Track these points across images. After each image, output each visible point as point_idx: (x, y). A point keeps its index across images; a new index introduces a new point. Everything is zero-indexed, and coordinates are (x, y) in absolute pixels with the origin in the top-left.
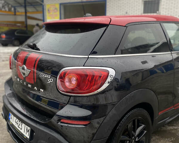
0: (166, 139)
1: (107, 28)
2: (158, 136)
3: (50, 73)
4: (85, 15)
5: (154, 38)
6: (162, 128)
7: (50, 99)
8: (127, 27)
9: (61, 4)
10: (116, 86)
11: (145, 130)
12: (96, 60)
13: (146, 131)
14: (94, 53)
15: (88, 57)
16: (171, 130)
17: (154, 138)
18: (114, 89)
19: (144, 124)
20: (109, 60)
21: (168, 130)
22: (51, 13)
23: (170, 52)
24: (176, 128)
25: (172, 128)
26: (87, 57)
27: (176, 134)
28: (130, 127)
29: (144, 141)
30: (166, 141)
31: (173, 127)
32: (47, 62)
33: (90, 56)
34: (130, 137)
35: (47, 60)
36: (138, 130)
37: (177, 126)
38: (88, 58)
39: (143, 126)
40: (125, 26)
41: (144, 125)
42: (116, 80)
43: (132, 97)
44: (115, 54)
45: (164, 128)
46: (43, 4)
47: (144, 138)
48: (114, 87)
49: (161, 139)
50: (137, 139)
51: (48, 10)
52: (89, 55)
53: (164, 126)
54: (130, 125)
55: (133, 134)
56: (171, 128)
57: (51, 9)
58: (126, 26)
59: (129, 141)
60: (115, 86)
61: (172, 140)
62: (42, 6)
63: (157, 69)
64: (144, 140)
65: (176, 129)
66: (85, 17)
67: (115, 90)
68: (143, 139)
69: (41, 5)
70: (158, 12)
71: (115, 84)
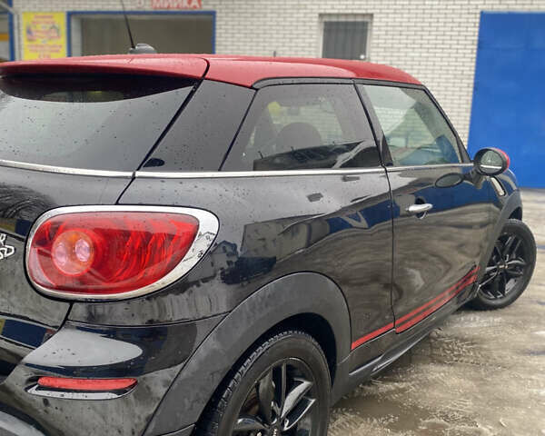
0: (375, 421)
1: (196, 88)
2: (354, 412)
3: (14, 228)
4: (134, 47)
5: (340, 132)
6: (366, 387)
7: (9, 315)
8: (257, 90)
9: (70, 15)
10: (226, 267)
11: (312, 398)
12: (157, 186)
13: (313, 401)
14: (153, 162)
15: (134, 174)
16: (390, 392)
17: (340, 420)
18: (219, 277)
19: (307, 379)
20: (200, 185)
21: (382, 394)
22: (39, 41)
23: (383, 170)
24: (402, 386)
25: (393, 388)
26: (130, 174)
27: (401, 405)
28: (264, 390)
29: (308, 432)
30: (375, 426)
31: (396, 384)
32: (4, 192)
33: (138, 174)
34: (265, 421)
35: (5, 187)
36: (288, 397)
37: (406, 381)
38: (133, 178)
39: (305, 384)
40: (251, 87)
41: (309, 381)
42: (224, 248)
43: (269, 296)
44: (219, 170)
45: (372, 388)
46: (11, 10)
47: (308, 421)
48: (220, 272)
49: (362, 423)
50: (286, 424)
51: (29, 32)
52: (138, 170)
53: (370, 383)
54: (266, 384)
55: (273, 411)
56: (391, 386)
57: (39, 27)
58: (255, 86)
59: (263, 432)
60: (222, 269)
61: (391, 420)
62: (7, 16)
63: (349, 216)
64: (309, 428)
65: (402, 391)
66: (131, 52)
67: (222, 279)
68: (306, 424)
69: (6, 12)
70: (362, 57)
71: (222, 261)
